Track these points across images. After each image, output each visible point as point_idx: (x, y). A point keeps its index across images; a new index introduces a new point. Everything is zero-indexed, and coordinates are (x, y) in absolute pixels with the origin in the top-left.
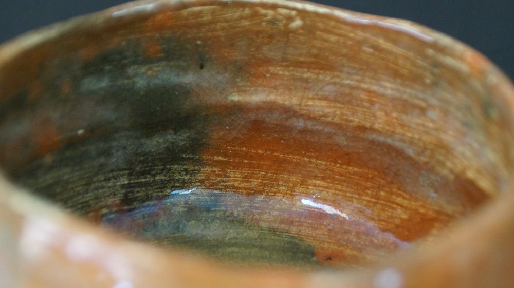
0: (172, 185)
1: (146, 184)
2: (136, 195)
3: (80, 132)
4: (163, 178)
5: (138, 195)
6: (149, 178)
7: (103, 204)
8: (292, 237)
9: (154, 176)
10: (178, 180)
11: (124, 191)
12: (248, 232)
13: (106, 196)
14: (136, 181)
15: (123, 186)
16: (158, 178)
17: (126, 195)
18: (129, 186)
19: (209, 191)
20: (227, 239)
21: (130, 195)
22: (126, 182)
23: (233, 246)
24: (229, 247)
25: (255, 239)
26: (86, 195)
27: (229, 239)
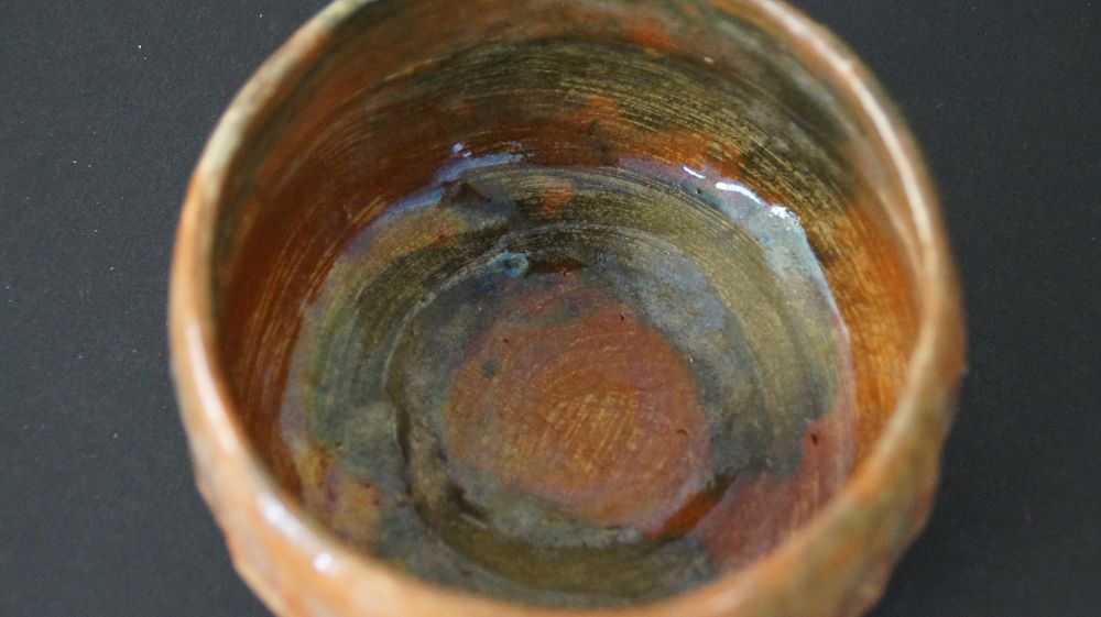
0: (808, 195)
1: (781, 168)
2: (762, 166)
3: (708, 60)
4: (803, 179)
5: (766, 168)
6: (787, 165)
7: (721, 140)
8: (834, 379)
9: (795, 169)
10: (816, 198)
11: (752, 149)
12: (814, 322)
13: (728, 136)
14: (771, 153)
15: (753, 144)
16: (797, 174)
17: (752, 155)
18: (761, 150)
19: (833, 242)
20: (789, 303)
21: (756, 160)
22: (760, 145)
23: (782, 316)
24: (778, 313)
25: (807, 336)
26: (703, 115)
27: (790, 306)
